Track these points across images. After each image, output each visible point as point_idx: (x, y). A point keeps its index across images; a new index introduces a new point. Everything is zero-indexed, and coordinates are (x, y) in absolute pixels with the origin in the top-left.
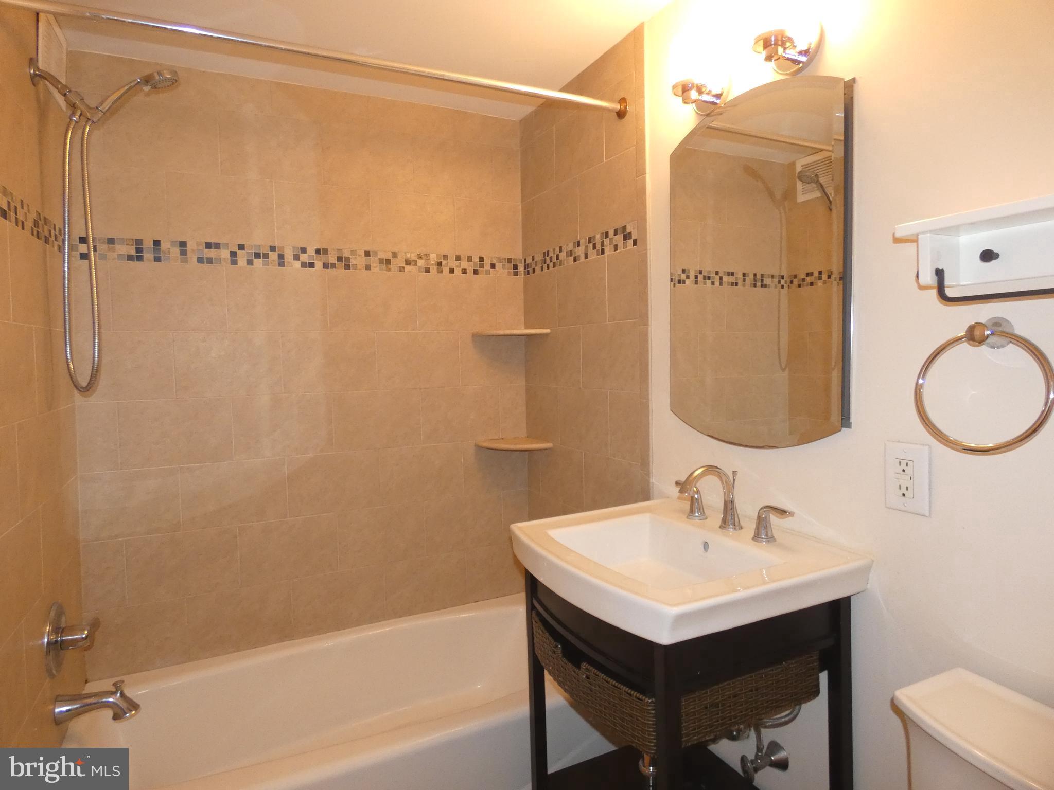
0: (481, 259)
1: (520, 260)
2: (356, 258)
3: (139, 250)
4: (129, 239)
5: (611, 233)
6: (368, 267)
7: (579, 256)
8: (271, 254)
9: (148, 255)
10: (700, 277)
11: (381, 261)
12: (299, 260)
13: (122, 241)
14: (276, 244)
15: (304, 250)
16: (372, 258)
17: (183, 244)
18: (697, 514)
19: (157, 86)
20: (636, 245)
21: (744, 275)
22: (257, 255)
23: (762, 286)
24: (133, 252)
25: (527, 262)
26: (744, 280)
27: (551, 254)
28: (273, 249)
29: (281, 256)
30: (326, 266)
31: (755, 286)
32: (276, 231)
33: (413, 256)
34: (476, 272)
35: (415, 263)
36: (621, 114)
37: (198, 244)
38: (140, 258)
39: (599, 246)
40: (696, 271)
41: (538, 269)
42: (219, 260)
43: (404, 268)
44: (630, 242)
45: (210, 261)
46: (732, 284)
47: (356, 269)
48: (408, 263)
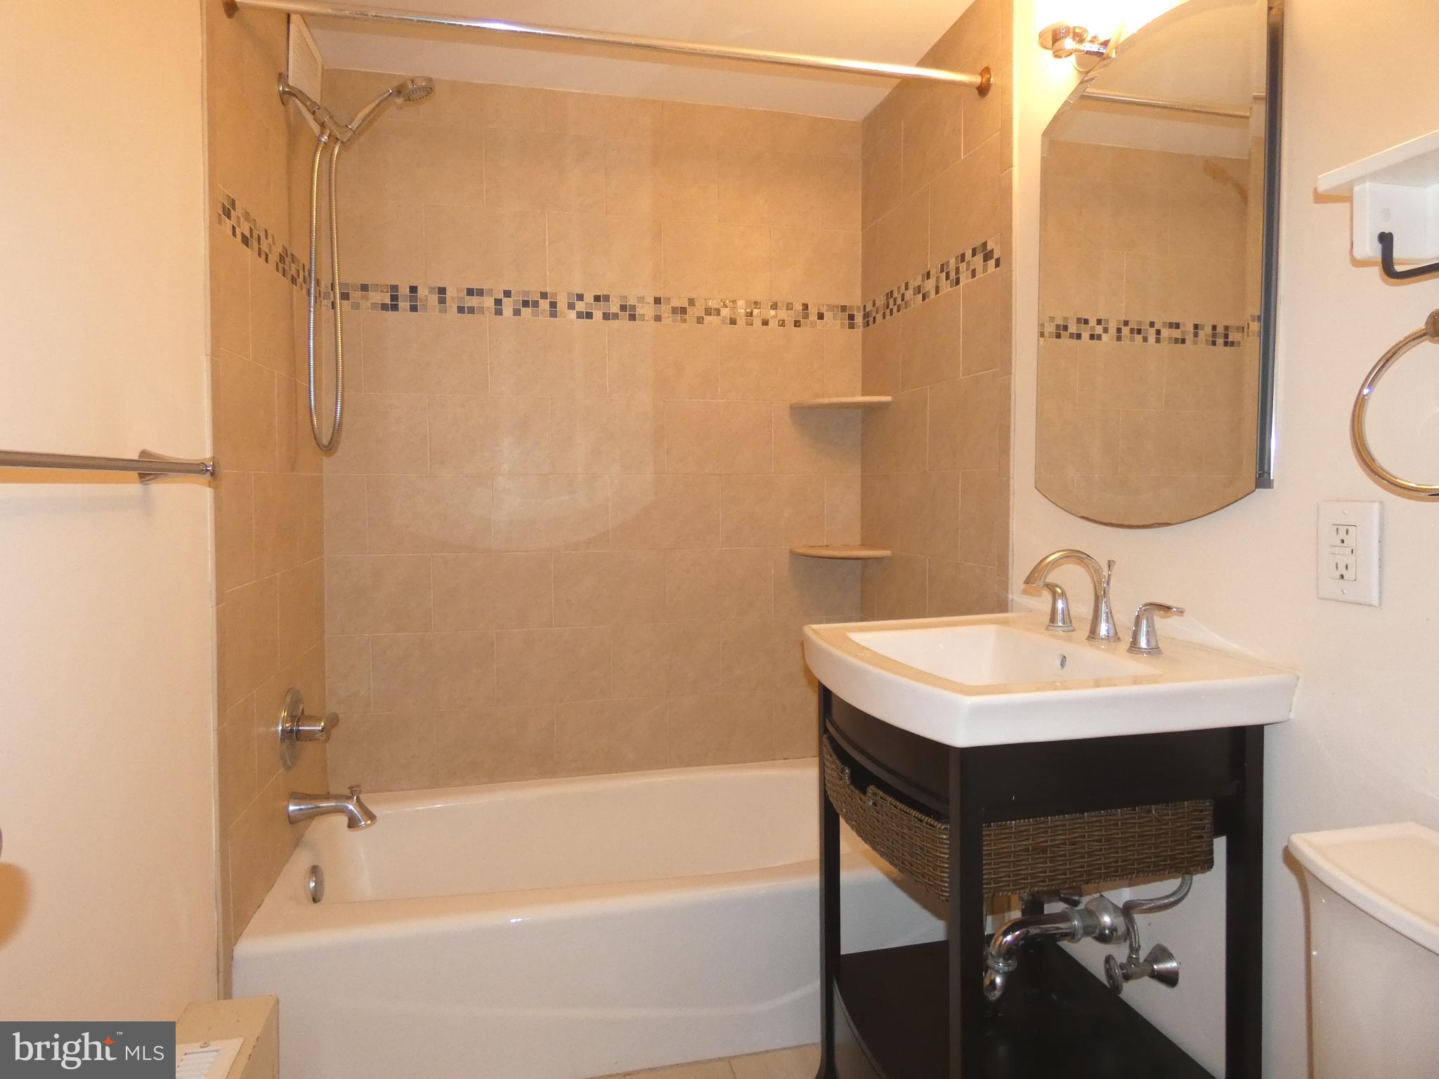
0: (806, 307)
1: (858, 308)
2: (643, 306)
3: (394, 298)
4: (384, 286)
5: (969, 253)
6: (658, 318)
7: (928, 292)
8: (541, 301)
9: (404, 304)
10: (1125, 331)
11: (674, 310)
12: (574, 309)
13: (376, 287)
14: (548, 290)
15: (580, 297)
16: (663, 306)
17: (442, 291)
18: (1060, 624)
19: (411, 98)
20: (999, 266)
21: (1196, 327)
22: (526, 304)
23: (1226, 344)
24: (388, 301)
25: (867, 310)
26: (1196, 335)
27: (895, 295)
28: (544, 295)
29: (553, 305)
30: (606, 316)
31: (1214, 343)
32: (548, 273)
33: (713, 304)
34: (797, 324)
35: (718, 312)
36: (983, 90)
37: (459, 291)
38: (395, 308)
39: (953, 275)
40: (1118, 322)
41: (879, 317)
42: (481, 310)
43: (703, 318)
44: (992, 263)
45: (471, 310)
46: (1176, 341)
47: (643, 320)
48: (708, 312)
